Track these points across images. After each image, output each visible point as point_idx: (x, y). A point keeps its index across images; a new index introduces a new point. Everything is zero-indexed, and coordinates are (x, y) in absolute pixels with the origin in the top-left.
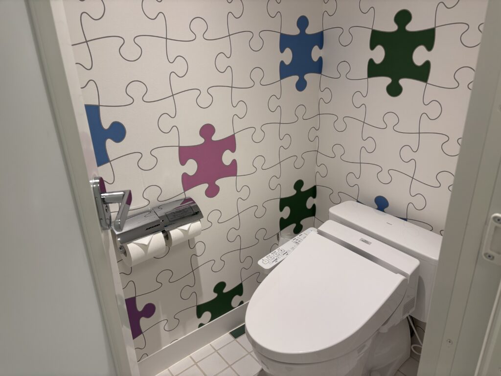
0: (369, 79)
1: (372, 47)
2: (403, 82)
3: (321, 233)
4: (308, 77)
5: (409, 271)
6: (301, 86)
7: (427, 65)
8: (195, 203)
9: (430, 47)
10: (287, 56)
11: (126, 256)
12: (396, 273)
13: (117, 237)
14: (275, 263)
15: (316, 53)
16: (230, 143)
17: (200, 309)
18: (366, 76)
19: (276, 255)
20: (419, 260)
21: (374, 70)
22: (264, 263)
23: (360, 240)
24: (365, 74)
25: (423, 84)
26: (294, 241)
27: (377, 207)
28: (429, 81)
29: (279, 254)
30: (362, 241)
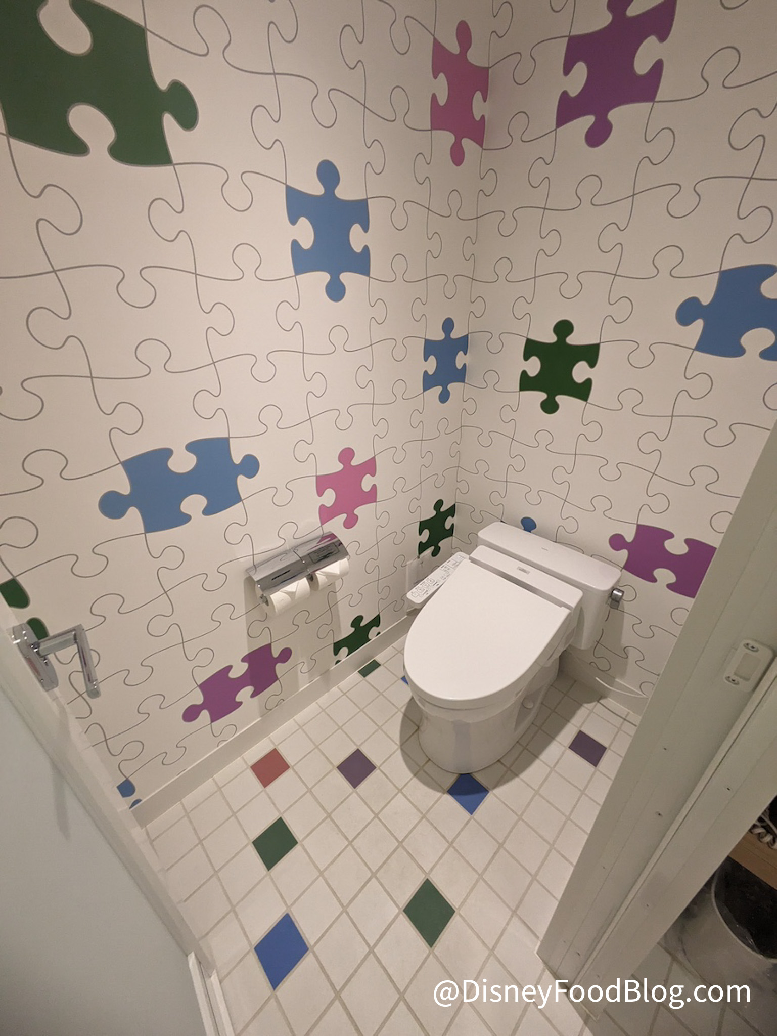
0: (521, 392)
1: (526, 358)
2: (560, 399)
3: (473, 561)
4: (452, 387)
5: (573, 604)
6: (444, 397)
7: (588, 383)
8: (336, 537)
9: (592, 364)
10: (431, 365)
11: (268, 605)
12: (561, 607)
13: (256, 585)
14: (426, 596)
15: (460, 360)
16: (370, 467)
17: (337, 647)
18: (518, 389)
19: (425, 587)
20: (582, 591)
21: (526, 383)
22: (415, 595)
23: (517, 569)
24: (517, 386)
25: (584, 403)
26: (442, 569)
27: (523, 528)
28: (589, 401)
29: (429, 585)
30: (520, 570)
